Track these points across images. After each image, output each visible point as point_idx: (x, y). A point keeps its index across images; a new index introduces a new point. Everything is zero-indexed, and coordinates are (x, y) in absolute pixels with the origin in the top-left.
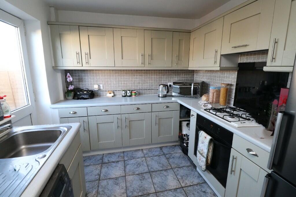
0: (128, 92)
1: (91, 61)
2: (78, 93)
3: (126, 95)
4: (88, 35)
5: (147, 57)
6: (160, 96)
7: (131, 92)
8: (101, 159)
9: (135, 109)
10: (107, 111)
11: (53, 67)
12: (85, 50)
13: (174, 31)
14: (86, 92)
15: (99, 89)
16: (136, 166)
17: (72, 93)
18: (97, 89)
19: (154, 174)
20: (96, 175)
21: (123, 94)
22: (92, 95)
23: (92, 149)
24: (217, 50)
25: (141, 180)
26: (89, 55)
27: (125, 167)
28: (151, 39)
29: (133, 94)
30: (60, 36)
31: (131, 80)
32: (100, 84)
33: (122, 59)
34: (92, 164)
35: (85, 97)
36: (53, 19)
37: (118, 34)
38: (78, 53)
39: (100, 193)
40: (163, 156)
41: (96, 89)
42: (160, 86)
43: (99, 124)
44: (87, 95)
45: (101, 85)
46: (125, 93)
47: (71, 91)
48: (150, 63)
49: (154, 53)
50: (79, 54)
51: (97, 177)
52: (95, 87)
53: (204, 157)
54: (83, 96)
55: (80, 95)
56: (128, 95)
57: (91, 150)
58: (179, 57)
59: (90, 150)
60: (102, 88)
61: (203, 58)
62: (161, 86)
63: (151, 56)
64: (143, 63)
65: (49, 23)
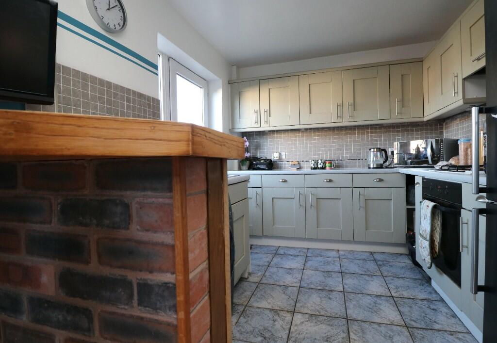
0: (320, 162)
1: (271, 119)
2: (254, 162)
3: (316, 166)
4: (269, 89)
5: (346, 107)
6: (372, 166)
7: (325, 163)
8: (275, 250)
9: (325, 181)
10: (285, 181)
11: (230, 130)
12: (265, 106)
13: (390, 64)
14: (262, 161)
15: (280, 159)
16: (321, 264)
17: (248, 162)
18: (277, 158)
19: (347, 276)
20: (265, 262)
21: (312, 165)
22: (271, 165)
23: (264, 234)
24: (457, 74)
25: (325, 277)
26: (269, 112)
27: (305, 262)
28: (352, 81)
29: (327, 165)
30: (240, 94)
31: (325, 146)
32: (282, 151)
33: (310, 113)
34: (263, 252)
35: (262, 167)
36: (234, 77)
37: (304, 82)
38: (257, 111)
39: (267, 276)
40: (373, 262)
41: (275, 158)
42: (370, 150)
43: (275, 200)
44: (264, 164)
45: (283, 154)
46: (315, 164)
47: (247, 159)
48: (351, 116)
49: (358, 101)
50: (258, 113)
51: (266, 263)
52: (275, 156)
53: (425, 239)
54: (259, 166)
55: (257, 164)
56: (319, 166)
57: (264, 236)
58: (403, 103)
59: (262, 235)
60: (283, 157)
61: (442, 94)
62: (372, 150)
63: (354, 106)
64: (341, 117)
65: (230, 83)
